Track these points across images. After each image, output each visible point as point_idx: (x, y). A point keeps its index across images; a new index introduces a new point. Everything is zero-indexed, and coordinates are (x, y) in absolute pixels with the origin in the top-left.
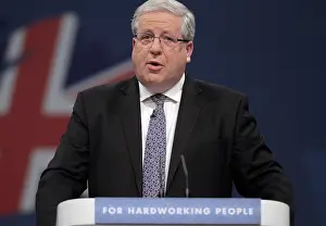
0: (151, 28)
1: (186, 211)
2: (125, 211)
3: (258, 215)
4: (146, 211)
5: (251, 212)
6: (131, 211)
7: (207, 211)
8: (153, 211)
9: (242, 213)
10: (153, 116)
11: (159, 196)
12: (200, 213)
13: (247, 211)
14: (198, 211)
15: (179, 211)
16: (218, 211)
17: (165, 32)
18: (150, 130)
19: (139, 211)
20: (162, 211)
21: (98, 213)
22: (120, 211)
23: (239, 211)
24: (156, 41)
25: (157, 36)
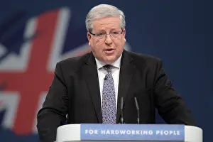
1: (138, 132)
2: (99, 132)
3: (182, 135)
4: (113, 132)
5: (178, 133)
6: (103, 132)
7: (151, 133)
8: (117, 132)
9: (173, 134)
10: (105, 79)
12: (147, 133)
13: (176, 133)
14: (145, 132)
15: (133, 132)
16: (158, 132)
17: (113, 30)
18: (104, 88)
19: (108, 132)
20: (123, 132)
21: (82, 134)
22: (96, 132)
23: (171, 132)
24: (108, 36)
25: (108, 33)
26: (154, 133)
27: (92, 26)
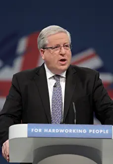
1: (74, 131)
2: (43, 131)
4: (54, 131)
5: (107, 131)
6: (46, 130)
7: (85, 131)
8: (57, 130)
10: (55, 86)
11: (61, 123)
13: (105, 131)
14: (80, 131)
15: (70, 131)
16: (90, 131)
18: (54, 93)
19: (50, 131)
20: (62, 131)
21: (29, 132)
22: (40, 130)
23: (101, 131)
25: (62, 46)
26: (88, 132)
27: (47, 42)
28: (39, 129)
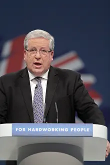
0: (35, 46)
1: (56, 130)
2: (27, 130)
4: (37, 129)
5: (88, 130)
6: (29, 129)
7: (67, 130)
8: (40, 129)
9: (83, 131)
10: (36, 88)
12: (63, 130)
14: (62, 130)
15: (53, 130)
16: (72, 129)
17: (42, 48)
18: (35, 94)
19: (33, 130)
20: (45, 130)
23: (82, 129)
24: (38, 52)
25: (38, 50)
27: (27, 44)
28: (23, 128)
